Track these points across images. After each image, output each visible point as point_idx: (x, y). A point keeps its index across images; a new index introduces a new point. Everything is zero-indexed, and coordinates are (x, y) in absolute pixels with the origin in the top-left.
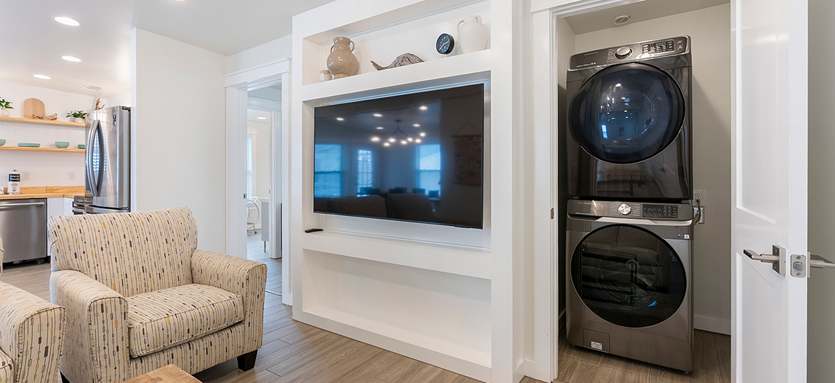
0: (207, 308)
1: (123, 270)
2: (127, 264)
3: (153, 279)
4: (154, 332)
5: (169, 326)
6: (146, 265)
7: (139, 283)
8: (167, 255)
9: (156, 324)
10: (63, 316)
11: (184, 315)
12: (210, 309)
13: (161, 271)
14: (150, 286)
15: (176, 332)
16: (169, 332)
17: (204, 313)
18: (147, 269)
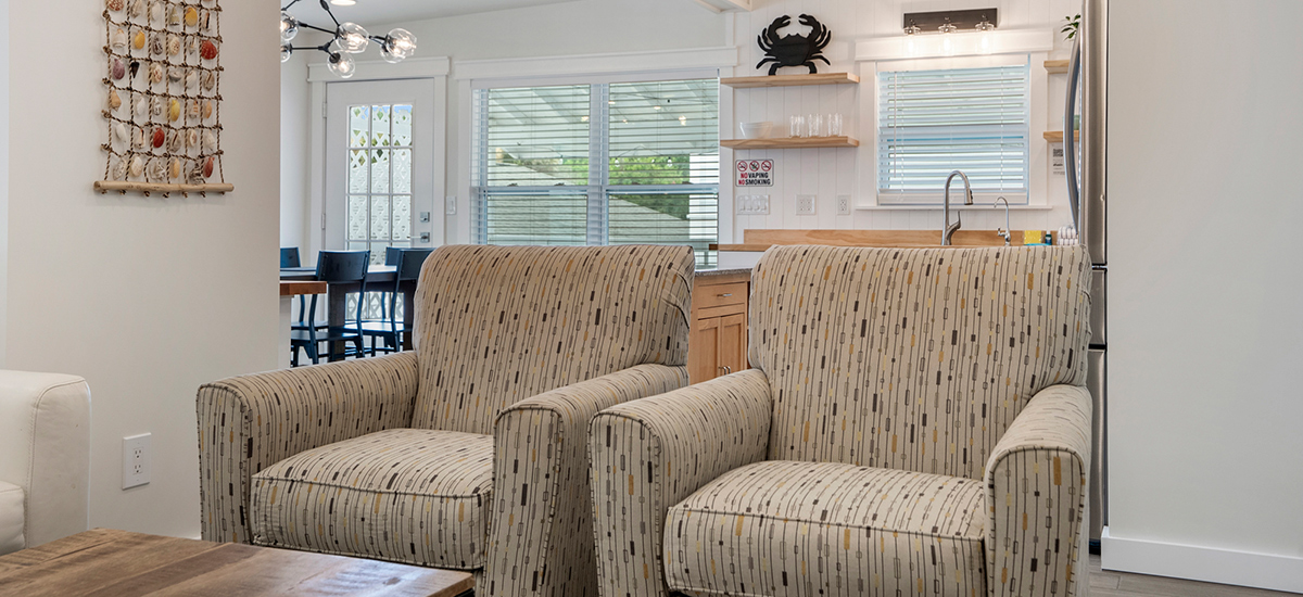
0: (847, 534)
1: (832, 393)
2: (843, 380)
3: (895, 437)
4: (702, 539)
5: (735, 541)
6: (884, 393)
7: (858, 436)
8: (944, 378)
9: (710, 522)
10: (555, 431)
11: (779, 525)
12: (853, 540)
13: (918, 422)
14: (882, 453)
15: (751, 567)
16: (735, 558)
17: (832, 543)
18: (885, 405)
